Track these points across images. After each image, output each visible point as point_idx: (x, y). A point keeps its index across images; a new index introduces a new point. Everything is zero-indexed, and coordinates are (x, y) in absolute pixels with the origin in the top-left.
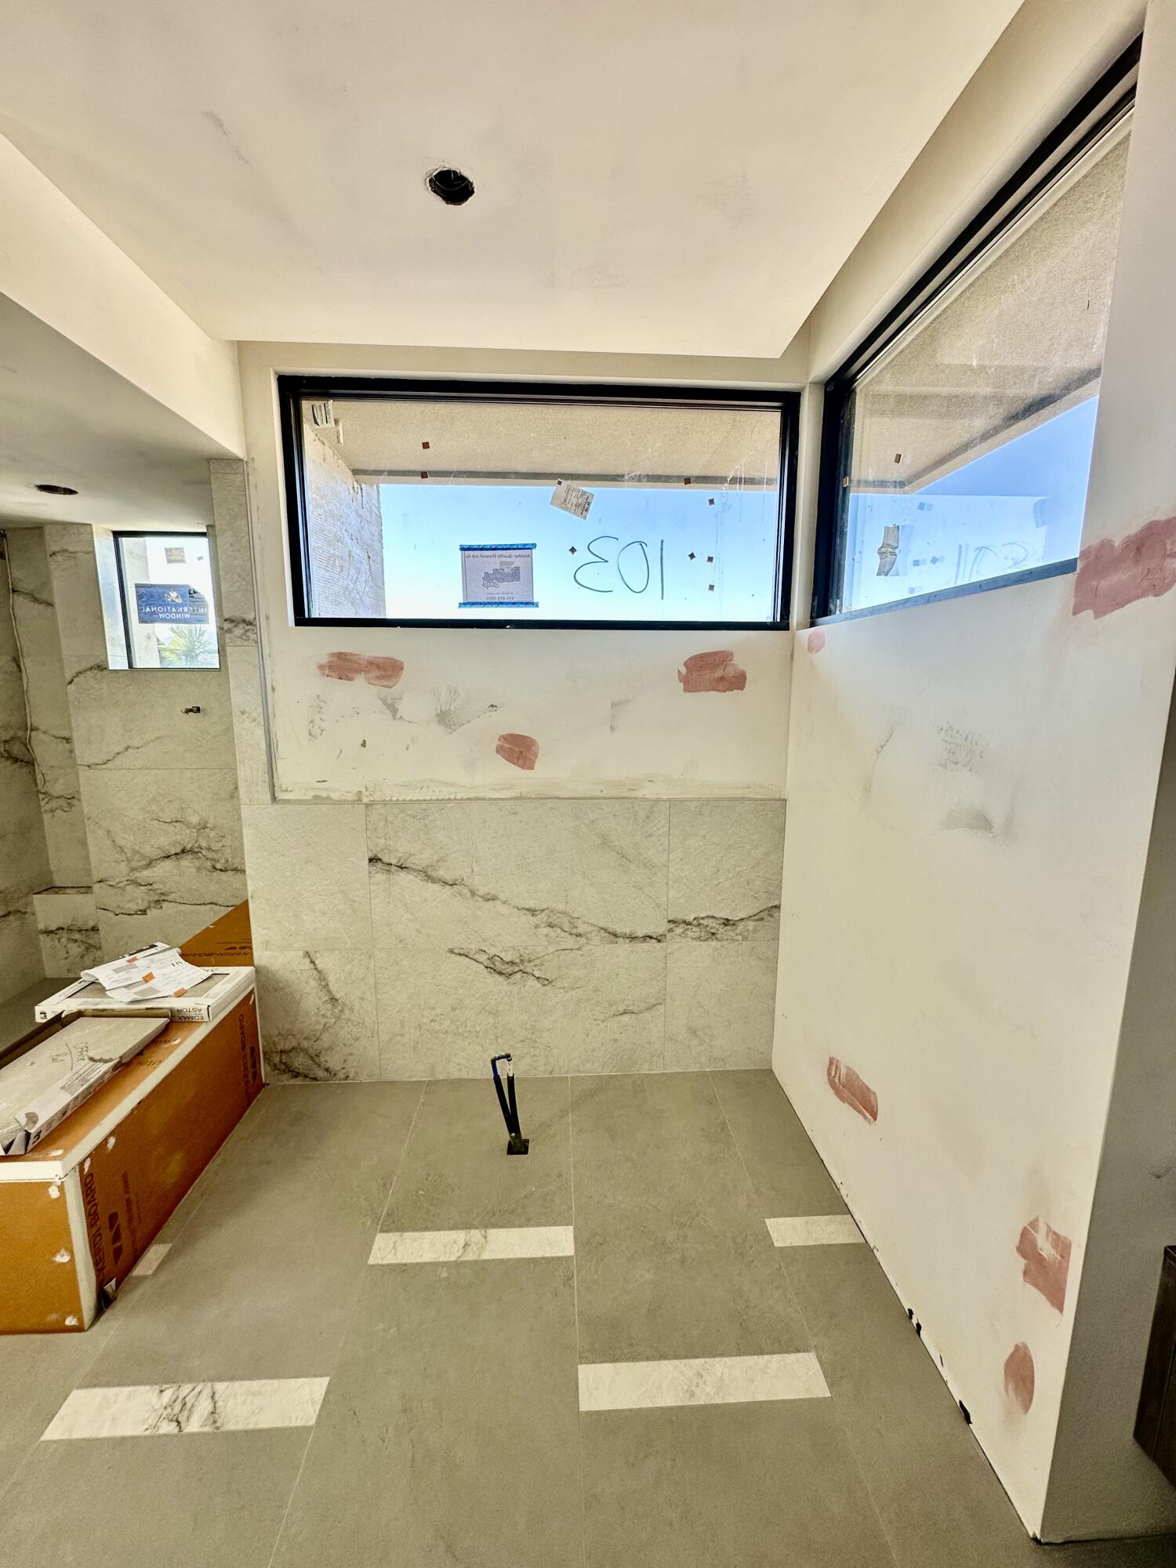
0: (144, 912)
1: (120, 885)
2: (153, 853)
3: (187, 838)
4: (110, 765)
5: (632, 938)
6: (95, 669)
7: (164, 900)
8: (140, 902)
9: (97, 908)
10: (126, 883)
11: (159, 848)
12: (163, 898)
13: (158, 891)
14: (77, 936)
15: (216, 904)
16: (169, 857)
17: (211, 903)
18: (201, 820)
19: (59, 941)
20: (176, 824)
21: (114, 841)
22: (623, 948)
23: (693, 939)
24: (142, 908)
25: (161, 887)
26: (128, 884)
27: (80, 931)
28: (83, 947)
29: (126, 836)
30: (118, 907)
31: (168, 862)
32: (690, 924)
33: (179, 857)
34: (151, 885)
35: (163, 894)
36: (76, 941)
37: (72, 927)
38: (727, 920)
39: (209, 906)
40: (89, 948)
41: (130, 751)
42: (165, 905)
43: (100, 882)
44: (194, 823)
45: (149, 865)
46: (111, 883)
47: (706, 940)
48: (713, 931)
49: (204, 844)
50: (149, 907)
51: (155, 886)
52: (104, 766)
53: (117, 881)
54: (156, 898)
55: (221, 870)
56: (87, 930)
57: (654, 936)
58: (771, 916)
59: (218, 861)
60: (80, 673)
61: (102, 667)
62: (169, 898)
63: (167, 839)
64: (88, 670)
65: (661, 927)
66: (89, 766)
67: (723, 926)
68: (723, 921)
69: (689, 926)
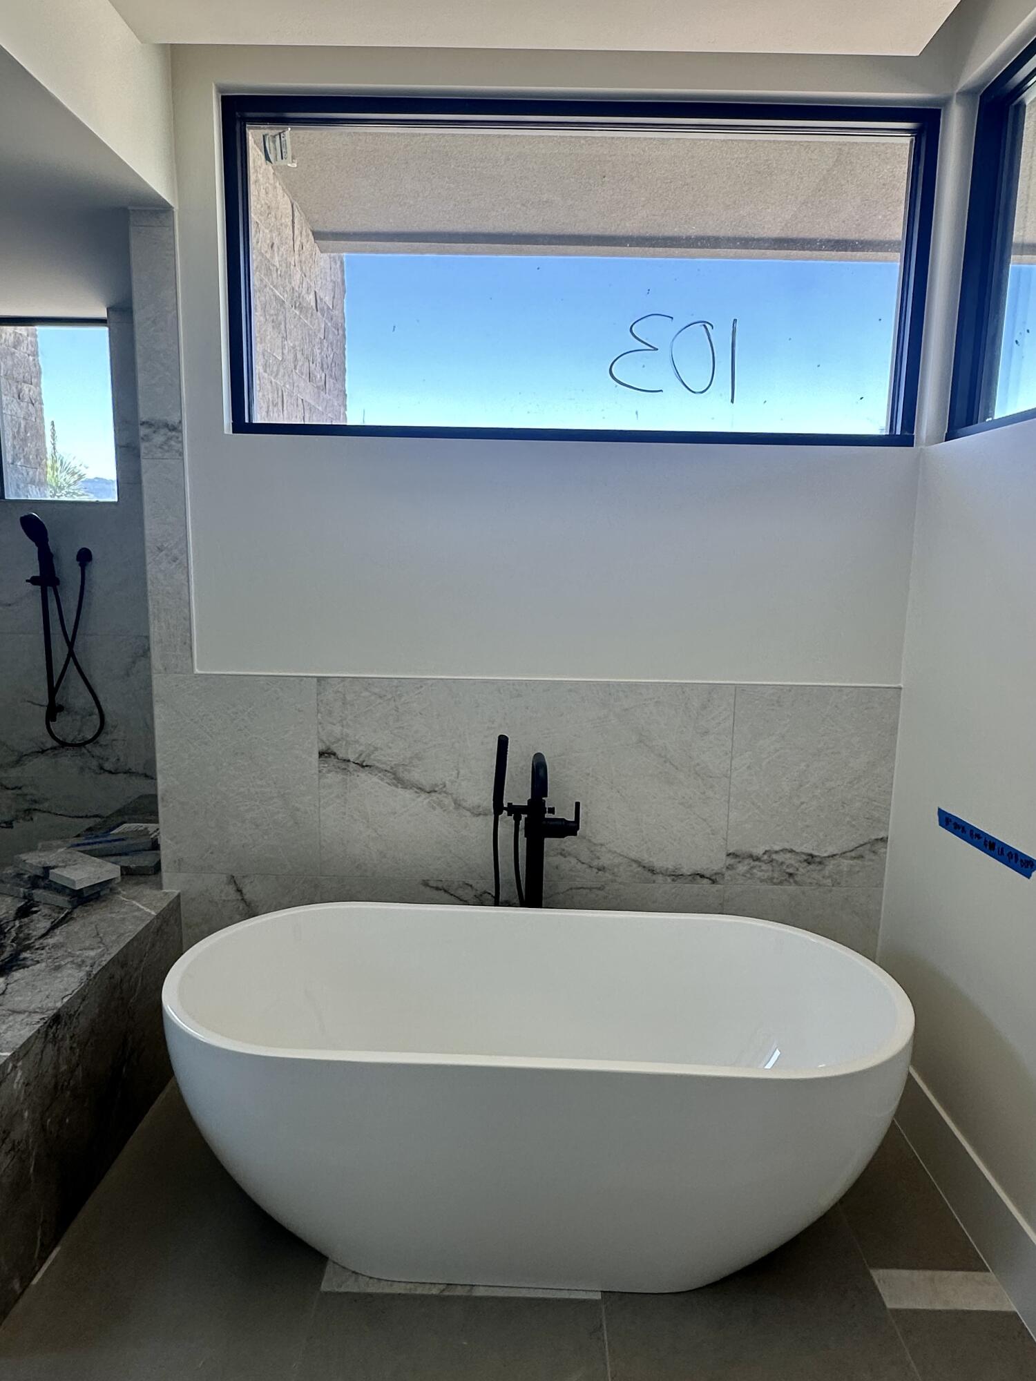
0: (9, 825)
5: (675, 877)
7: (35, 810)
12: (34, 806)
13: (28, 797)
16: (43, 752)
18: (86, 704)
22: (663, 889)
23: (762, 881)
24: (6, 818)
25: (35, 792)
31: (42, 758)
32: (758, 859)
33: (56, 752)
34: (20, 788)
35: (35, 802)
38: (812, 856)
42: (37, 816)
44: (77, 708)
45: (18, 762)
47: (781, 883)
48: (790, 870)
50: (16, 818)
51: (25, 791)
54: (26, 806)
55: (110, 772)
57: (707, 874)
58: (874, 853)
62: (41, 807)
65: (718, 863)
67: (806, 864)
68: (805, 857)
69: (757, 863)
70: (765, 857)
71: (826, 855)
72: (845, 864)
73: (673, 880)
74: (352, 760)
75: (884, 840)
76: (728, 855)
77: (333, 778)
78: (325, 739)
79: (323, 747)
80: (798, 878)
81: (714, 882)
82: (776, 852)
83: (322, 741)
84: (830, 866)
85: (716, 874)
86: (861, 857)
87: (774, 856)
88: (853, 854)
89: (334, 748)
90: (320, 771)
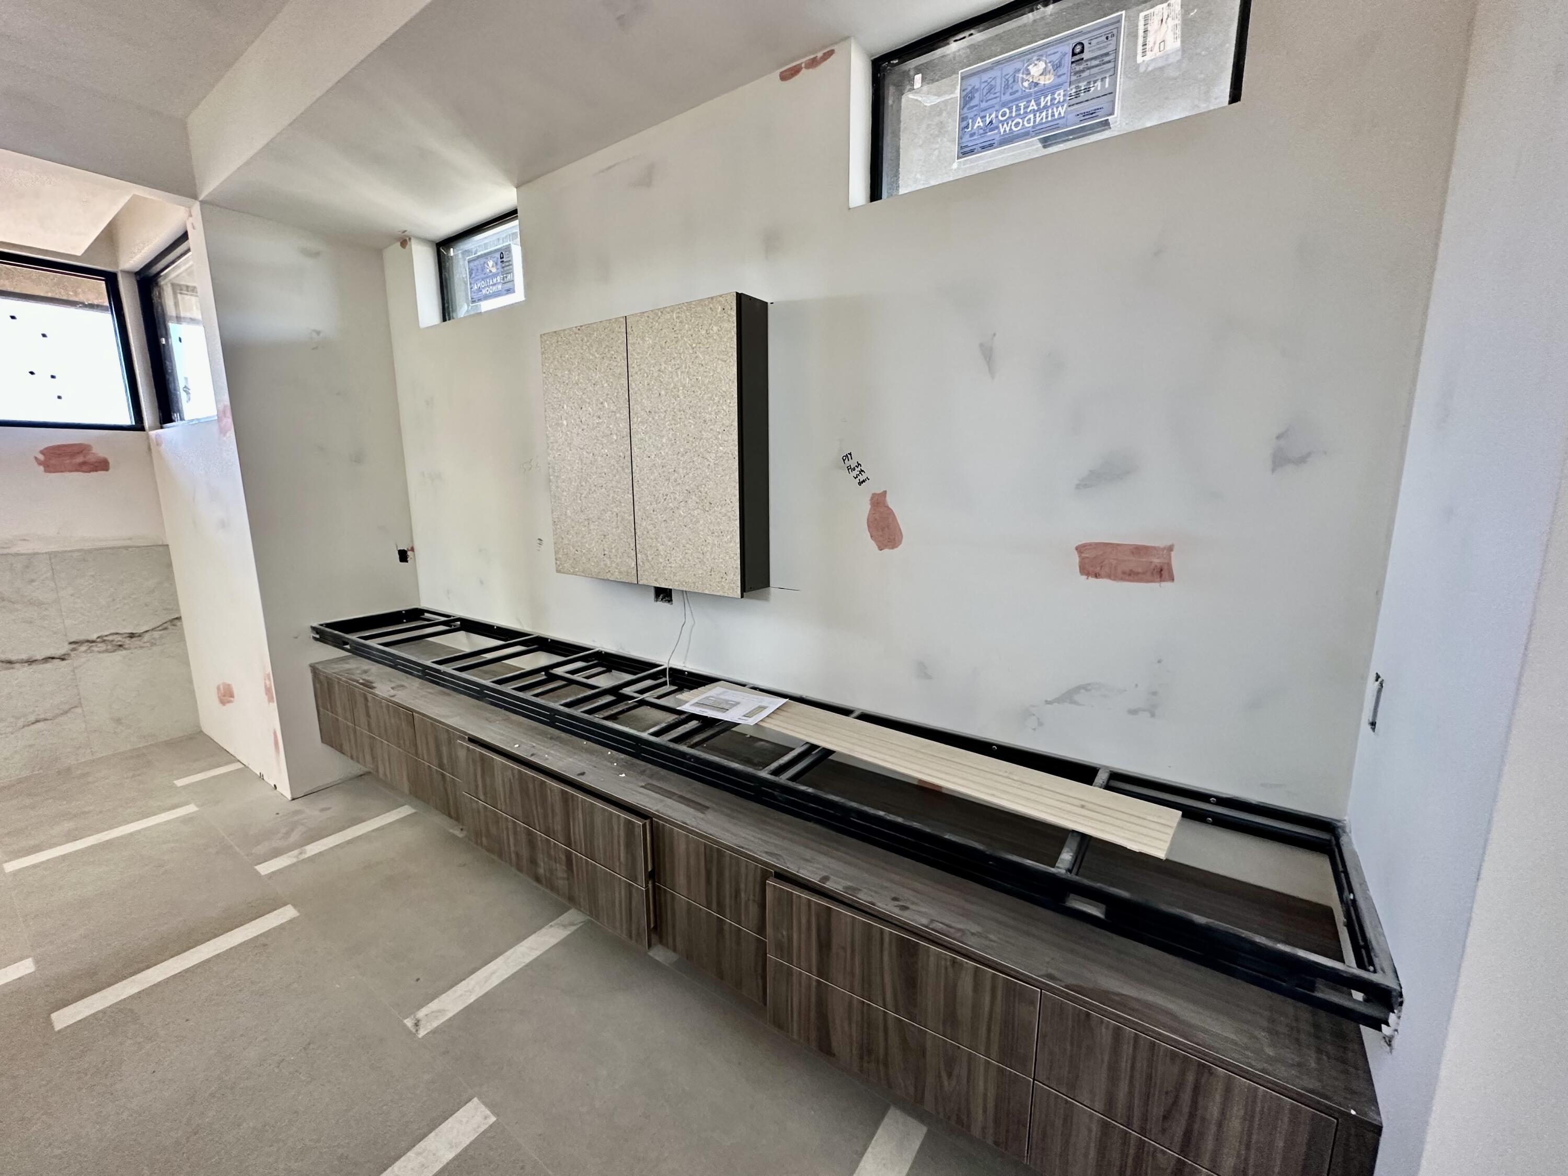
5: (31, 662)
22: (23, 672)
23: (99, 652)
32: (93, 642)
38: (132, 634)
47: (114, 651)
48: (119, 643)
57: (56, 656)
58: (174, 625)
65: (64, 649)
67: (129, 639)
68: (128, 635)
69: (93, 644)
70: (98, 640)
71: (142, 631)
72: (156, 634)
73: (29, 665)
75: (179, 619)
76: (71, 643)
80: (127, 646)
81: (63, 659)
82: (106, 636)
84: (146, 637)
85: (63, 655)
86: (166, 629)
87: (105, 638)
88: (160, 628)
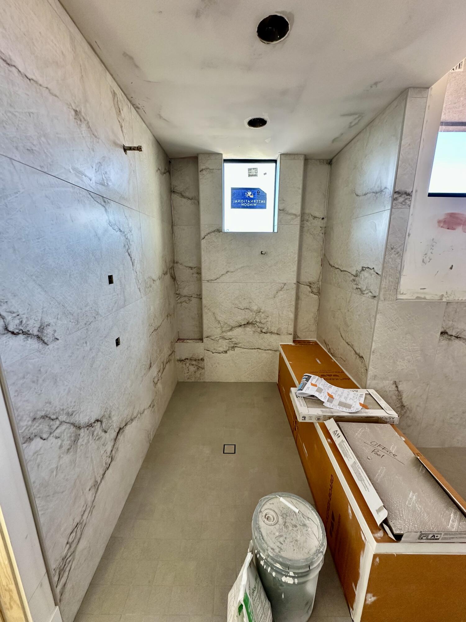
0: (226, 352)
1: (216, 339)
2: (233, 324)
3: (250, 316)
4: (218, 281)
6: (216, 231)
7: (236, 347)
8: (225, 347)
9: (205, 350)
10: (219, 338)
11: (237, 322)
12: (235, 345)
13: (234, 342)
14: (194, 363)
15: (260, 349)
16: (240, 326)
17: (258, 348)
18: (258, 308)
19: (185, 365)
20: (246, 310)
21: (215, 318)
24: (225, 350)
25: (236, 340)
26: (220, 339)
27: (195, 360)
28: (196, 368)
29: (221, 315)
30: (214, 349)
31: (240, 328)
33: (245, 326)
34: (231, 339)
35: (236, 344)
36: (193, 365)
37: (192, 359)
39: (257, 350)
40: (199, 368)
41: (229, 273)
42: (236, 349)
43: (207, 337)
44: (255, 309)
45: (231, 330)
46: (212, 338)
49: (258, 320)
50: (229, 350)
51: (232, 340)
52: (215, 281)
53: (215, 337)
54: (232, 345)
55: (264, 333)
56: (199, 360)
59: (264, 328)
60: (209, 233)
61: (219, 230)
62: (238, 346)
63: (241, 317)
64: (213, 232)
66: (208, 281)
74: (453, 335)
77: (444, 343)
78: (444, 327)
79: (442, 330)
83: (444, 328)
89: (447, 331)
90: (439, 340)
